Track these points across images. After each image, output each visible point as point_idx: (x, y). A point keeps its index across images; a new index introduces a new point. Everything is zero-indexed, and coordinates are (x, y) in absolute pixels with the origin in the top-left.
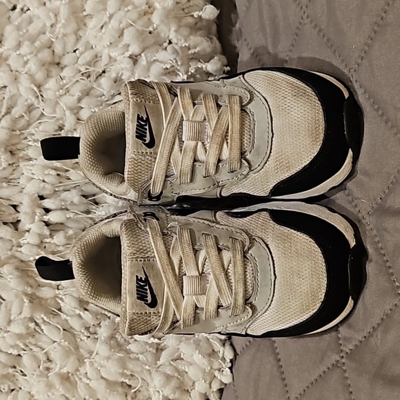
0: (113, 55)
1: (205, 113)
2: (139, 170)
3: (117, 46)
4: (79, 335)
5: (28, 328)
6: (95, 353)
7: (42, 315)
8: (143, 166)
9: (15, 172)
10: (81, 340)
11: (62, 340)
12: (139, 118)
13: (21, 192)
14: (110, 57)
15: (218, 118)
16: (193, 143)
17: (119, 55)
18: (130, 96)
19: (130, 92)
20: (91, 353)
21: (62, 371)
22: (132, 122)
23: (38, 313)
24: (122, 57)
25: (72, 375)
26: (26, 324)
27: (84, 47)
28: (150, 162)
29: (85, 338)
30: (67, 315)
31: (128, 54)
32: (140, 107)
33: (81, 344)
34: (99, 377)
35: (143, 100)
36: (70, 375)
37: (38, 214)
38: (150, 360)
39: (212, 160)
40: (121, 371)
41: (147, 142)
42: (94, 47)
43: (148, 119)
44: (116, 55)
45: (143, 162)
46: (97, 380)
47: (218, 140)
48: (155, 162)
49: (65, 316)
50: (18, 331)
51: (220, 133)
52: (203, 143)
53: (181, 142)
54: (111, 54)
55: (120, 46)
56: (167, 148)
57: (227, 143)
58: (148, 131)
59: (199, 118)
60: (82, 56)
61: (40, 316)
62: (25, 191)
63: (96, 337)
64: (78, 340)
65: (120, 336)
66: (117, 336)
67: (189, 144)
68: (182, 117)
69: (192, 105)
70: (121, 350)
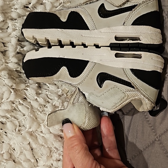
4: (36, 111)
5: (12, 107)
7: (20, 100)
9: (5, 25)
10: (38, 114)
11: (29, 114)
13: (9, 36)
21: (29, 130)
23: (18, 99)
25: (34, 133)
26: (11, 105)
29: (40, 113)
30: (31, 100)
33: (38, 116)
34: (49, 132)
36: (32, 133)
37: (18, 48)
46: (49, 134)
49: (29, 100)
50: (6, 108)
61: (18, 100)
62: (11, 36)
64: (36, 114)
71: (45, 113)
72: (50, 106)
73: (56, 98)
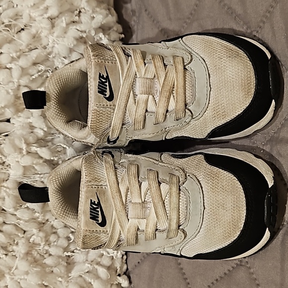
0: (33, 15)
1: (154, 71)
2: (101, 120)
3: (38, 8)
6: (14, 268)
8: (104, 116)
12: (101, 76)
14: (31, 17)
15: (166, 76)
16: (145, 97)
17: (39, 16)
18: (92, 58)
19: (91, 54)
20: (10, 268)
22: (95, 79)
24: (41, 18)
27: (7, 4)
28: (109, 113)
29: (4, 256)
31: (46, 16)
32: (101, 67)
35: (103, 61)
38: (63, 271)
39: (162, 111)
40: (40, 283)
41: (107, 96)
42: (15, 6)
43: (108, 77)
44: (37, 15)
45: (104, 113)
47: (166, 94)
48: (113, 113)
51: (167, 88)
52: (153, 96)
53: (135, 95)
54: (31, 14)
55: (42, 8)
56: (124, 101)
57: (174, 96)
58: (108, 87)
59: (150, 75)
60: (5, 12)
63: (14, 254)
65: (36, 253)
66: (33, 253)
67: (142, 97)
68: (136, 75)
69: (143, 64)
70: (37, 265)
71: (15, 256)
72: (23, 243)
73: (35, 231)
